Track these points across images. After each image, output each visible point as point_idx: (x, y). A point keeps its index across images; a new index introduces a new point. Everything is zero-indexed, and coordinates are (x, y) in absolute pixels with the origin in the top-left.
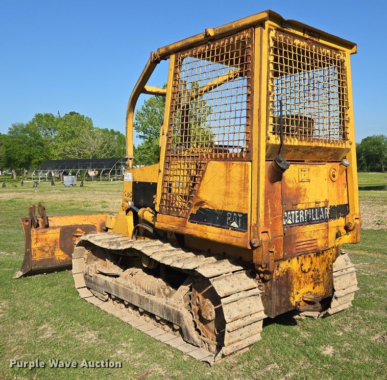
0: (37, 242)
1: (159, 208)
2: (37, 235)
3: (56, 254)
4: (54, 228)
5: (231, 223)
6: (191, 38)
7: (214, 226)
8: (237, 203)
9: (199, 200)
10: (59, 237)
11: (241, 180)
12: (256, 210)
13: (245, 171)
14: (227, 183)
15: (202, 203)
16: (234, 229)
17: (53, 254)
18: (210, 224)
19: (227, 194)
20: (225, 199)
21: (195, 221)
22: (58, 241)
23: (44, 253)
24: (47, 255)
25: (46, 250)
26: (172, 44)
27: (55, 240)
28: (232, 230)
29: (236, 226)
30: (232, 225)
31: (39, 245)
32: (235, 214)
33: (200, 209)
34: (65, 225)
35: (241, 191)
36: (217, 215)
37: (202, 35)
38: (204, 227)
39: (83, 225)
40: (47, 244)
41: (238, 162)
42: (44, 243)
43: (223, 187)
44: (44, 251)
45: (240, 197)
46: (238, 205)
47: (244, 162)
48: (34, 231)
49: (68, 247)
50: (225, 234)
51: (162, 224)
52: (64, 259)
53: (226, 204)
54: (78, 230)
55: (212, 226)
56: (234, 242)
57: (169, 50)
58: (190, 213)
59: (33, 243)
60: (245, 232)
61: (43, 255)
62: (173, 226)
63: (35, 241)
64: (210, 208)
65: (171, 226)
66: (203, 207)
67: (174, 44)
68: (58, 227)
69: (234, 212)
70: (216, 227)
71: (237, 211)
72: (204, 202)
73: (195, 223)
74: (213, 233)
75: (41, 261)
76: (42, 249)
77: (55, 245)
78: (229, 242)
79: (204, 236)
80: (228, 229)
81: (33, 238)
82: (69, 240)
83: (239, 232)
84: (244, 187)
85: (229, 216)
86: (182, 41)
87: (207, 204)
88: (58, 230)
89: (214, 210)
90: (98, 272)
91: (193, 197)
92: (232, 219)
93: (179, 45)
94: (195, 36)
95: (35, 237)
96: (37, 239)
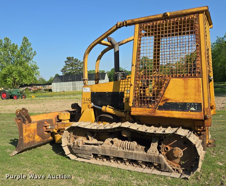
0: (26, 132)
1: (132, 105)
2: (26, 128)
3: (35, 138)
4: (34, 123)
5: (190, 108)
6: (152, 16)
7: (177, 111)
8: (194, 98)
9: (164, 99)
10: (36, 127)
11: (195, 87)
12: (208, 101)
13: (198, 83)
14: (186, 88)
15: (167, 99)
16: (192, 111)
17: (34, 138)
18: (174, 110)
19: (186, 94)
20: (184, 97)
21: (163, 109)
22: (36, 130)
23: (30, 138)
24: (31, 139)
25: (31, 136)
26: (137, 19)
27: (35, 130)
28: (190, 111)
29: (194, 109)
30: (190, 109)
31: (27, 133)
32: (192, 104)
33: (166, 103)
34: (39, 120)
35: (196, 92)
36: (179, 105)
37: (161, 15)
38: (170, 112)
39: (47, 119)
40: (30, 133)
41: (193, 78)
42: (29, 132)
43: (183, 91)
44: (29, 137)
45: (196, 95)
46: (195, 99)
47: (197, 78)
48: (24, 126)
49: (41, 133)
50: (186, 114)
51: (137, 113)
52: (39, 140)
53: (186, 99)
54: (45, 122)
55: (176, 111)
56: (194, 117)
57: (135, 21)
58: (158, 106)
59: (24, 133)
60: (200, 112)
61: (29, 140)
62: (146, 113)
63: (25, 132)
64: (173, 102)
65: (144, 113)
66: (168, 102)
67: (138, 18)
68: (36, 122)
69: (191, 103)
70: (179, 111)
71: (194, 102)
72: (168, 99)
73: (163, 110)
74: (177, 114)
75: (29, 143)
76: (28, 136)
77: (35, 132)
78: (190, 118)
79: (172, 116)
80: (188, 111)
81: (24, 130)
82: (41, 129)
83: (196, 113)
84: (198, 90)
85: (188, 105)
86: (145, 17)
87: (171, 100)
88: (36, 124)
89: (176, 103)
90: (84, 143)
91: (159, 97)
92: (190, 106)
93: (143, 19)
94: (155, 15)
95: (25, 129)
96: (26, 130)
